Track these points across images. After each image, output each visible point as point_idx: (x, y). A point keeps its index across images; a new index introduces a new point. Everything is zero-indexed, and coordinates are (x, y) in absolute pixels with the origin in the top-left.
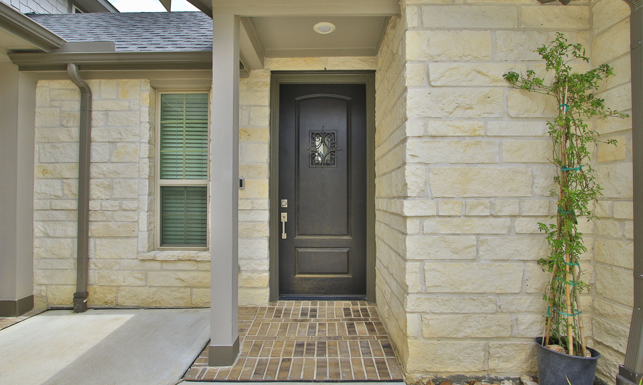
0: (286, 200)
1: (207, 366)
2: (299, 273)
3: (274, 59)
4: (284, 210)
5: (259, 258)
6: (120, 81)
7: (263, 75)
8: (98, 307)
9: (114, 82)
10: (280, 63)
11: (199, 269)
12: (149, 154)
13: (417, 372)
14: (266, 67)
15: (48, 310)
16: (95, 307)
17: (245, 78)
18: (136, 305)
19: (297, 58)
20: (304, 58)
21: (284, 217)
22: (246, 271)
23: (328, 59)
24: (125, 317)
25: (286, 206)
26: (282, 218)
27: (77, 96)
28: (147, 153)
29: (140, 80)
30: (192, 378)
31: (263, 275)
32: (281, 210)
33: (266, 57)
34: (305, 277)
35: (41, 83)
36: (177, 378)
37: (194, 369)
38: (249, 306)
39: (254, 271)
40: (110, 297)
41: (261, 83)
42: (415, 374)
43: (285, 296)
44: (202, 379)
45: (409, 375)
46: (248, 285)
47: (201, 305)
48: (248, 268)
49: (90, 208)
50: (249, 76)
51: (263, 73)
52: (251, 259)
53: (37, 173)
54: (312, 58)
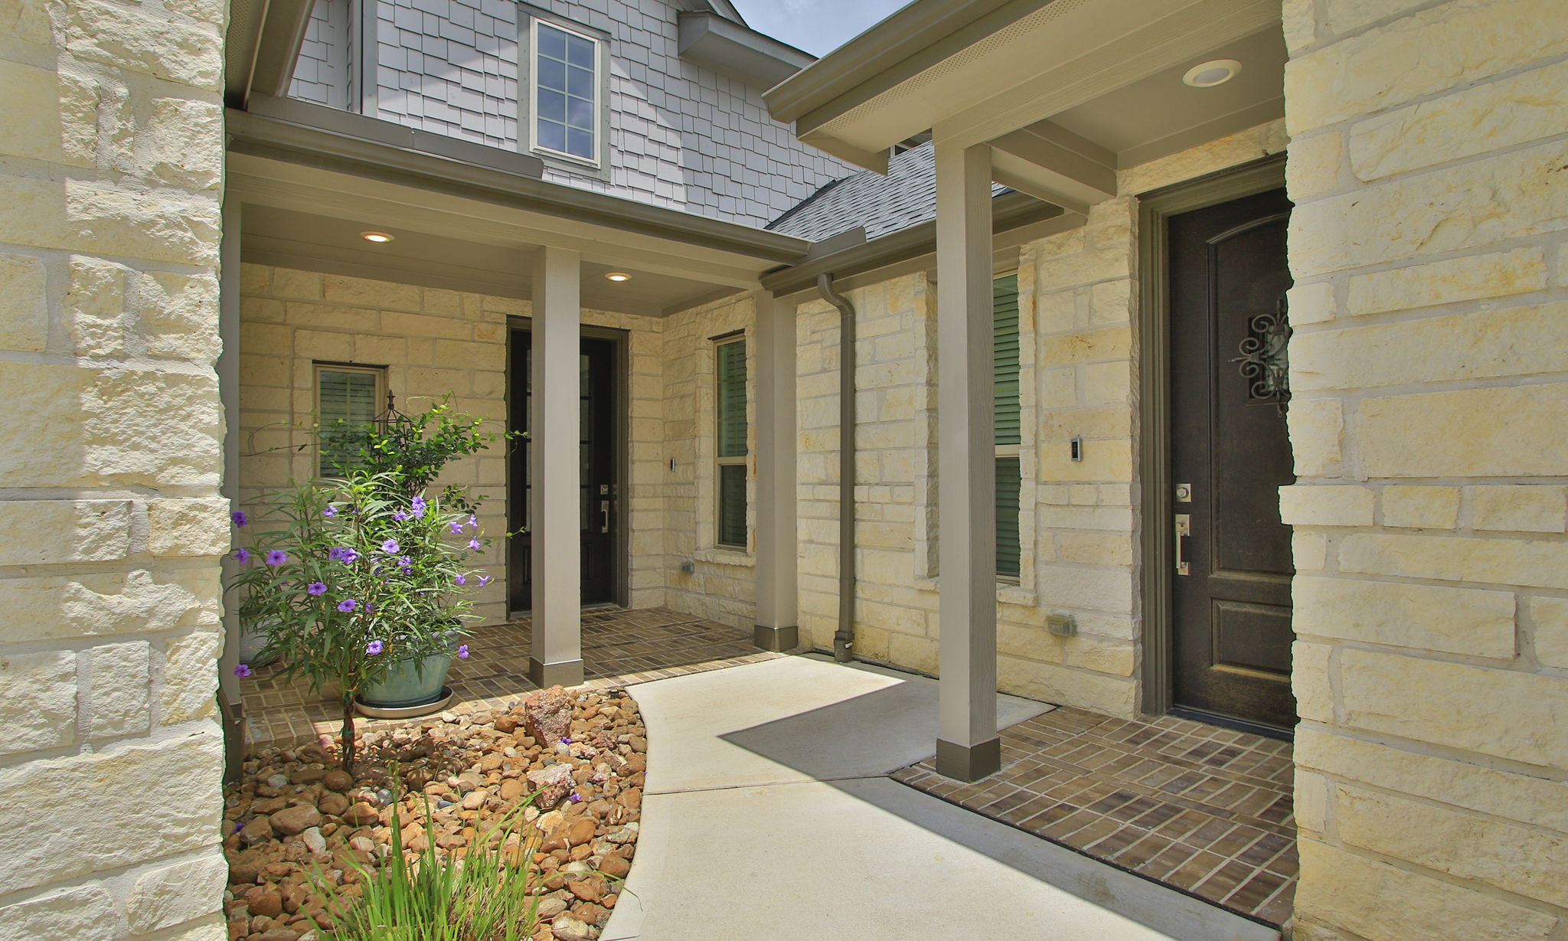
0: (1188, 486)
1: (933, 770)
2: (1222, 662)
3: (1138, 169)
4: (1183, 508)
5: (1114, 610)
6: (888, 282)
7: (1117, 211)
8: (867, 659)
9: (879, 288)
10: (1151, 173)
11: (1005, 618)
12: (928, 403)
13: (1321, 923)
14: (1121, 191)
15: (812, 652)
16: (864, 659)
17: (1079, 226)
18: (913, 667)
19: (1191, 150)
20: (1207, 146)
21: (1183, 524)
22: (1089, 635)
23: (1271, 126)
24: (890, 681)
25: (1189, 499)
26: (1178, 527)
27: (836, 320)
28: (925, 401)
29: (913, 275)
30: (901, 779)
31: (1121, 649)
32: (1175, 507)
33: (1121, 169)
34: (1235, 674)
35: (802, 308)
36: (882, 772)
37: (915, 770)
38: (1094, 710)
39: (1103, 638)
40: (881, 647)
41: (1114, 229)
42: (1315, 926)
43: (1185, 709)
44: (912, 784)
45: (1300, 923)
46: (1092, 666)
47: (1007, 689)
48: (1091, 630)
49: (856, 499)
50: (1086, 221)
51: (1115, 207)
52: (1097, 611)
53: (800, 447)
54: (1227, 139)
